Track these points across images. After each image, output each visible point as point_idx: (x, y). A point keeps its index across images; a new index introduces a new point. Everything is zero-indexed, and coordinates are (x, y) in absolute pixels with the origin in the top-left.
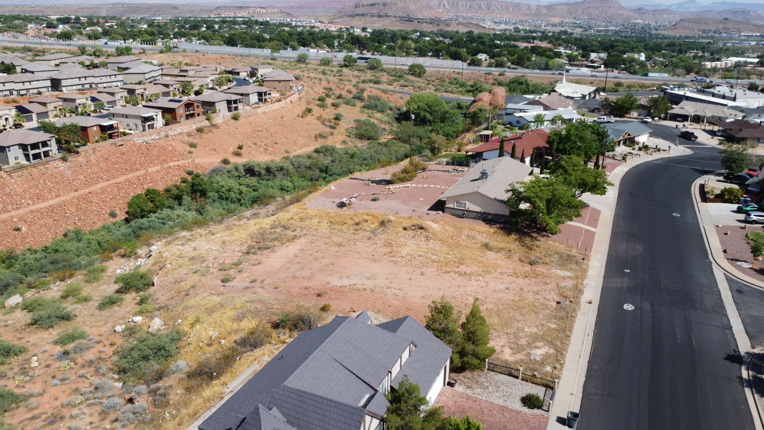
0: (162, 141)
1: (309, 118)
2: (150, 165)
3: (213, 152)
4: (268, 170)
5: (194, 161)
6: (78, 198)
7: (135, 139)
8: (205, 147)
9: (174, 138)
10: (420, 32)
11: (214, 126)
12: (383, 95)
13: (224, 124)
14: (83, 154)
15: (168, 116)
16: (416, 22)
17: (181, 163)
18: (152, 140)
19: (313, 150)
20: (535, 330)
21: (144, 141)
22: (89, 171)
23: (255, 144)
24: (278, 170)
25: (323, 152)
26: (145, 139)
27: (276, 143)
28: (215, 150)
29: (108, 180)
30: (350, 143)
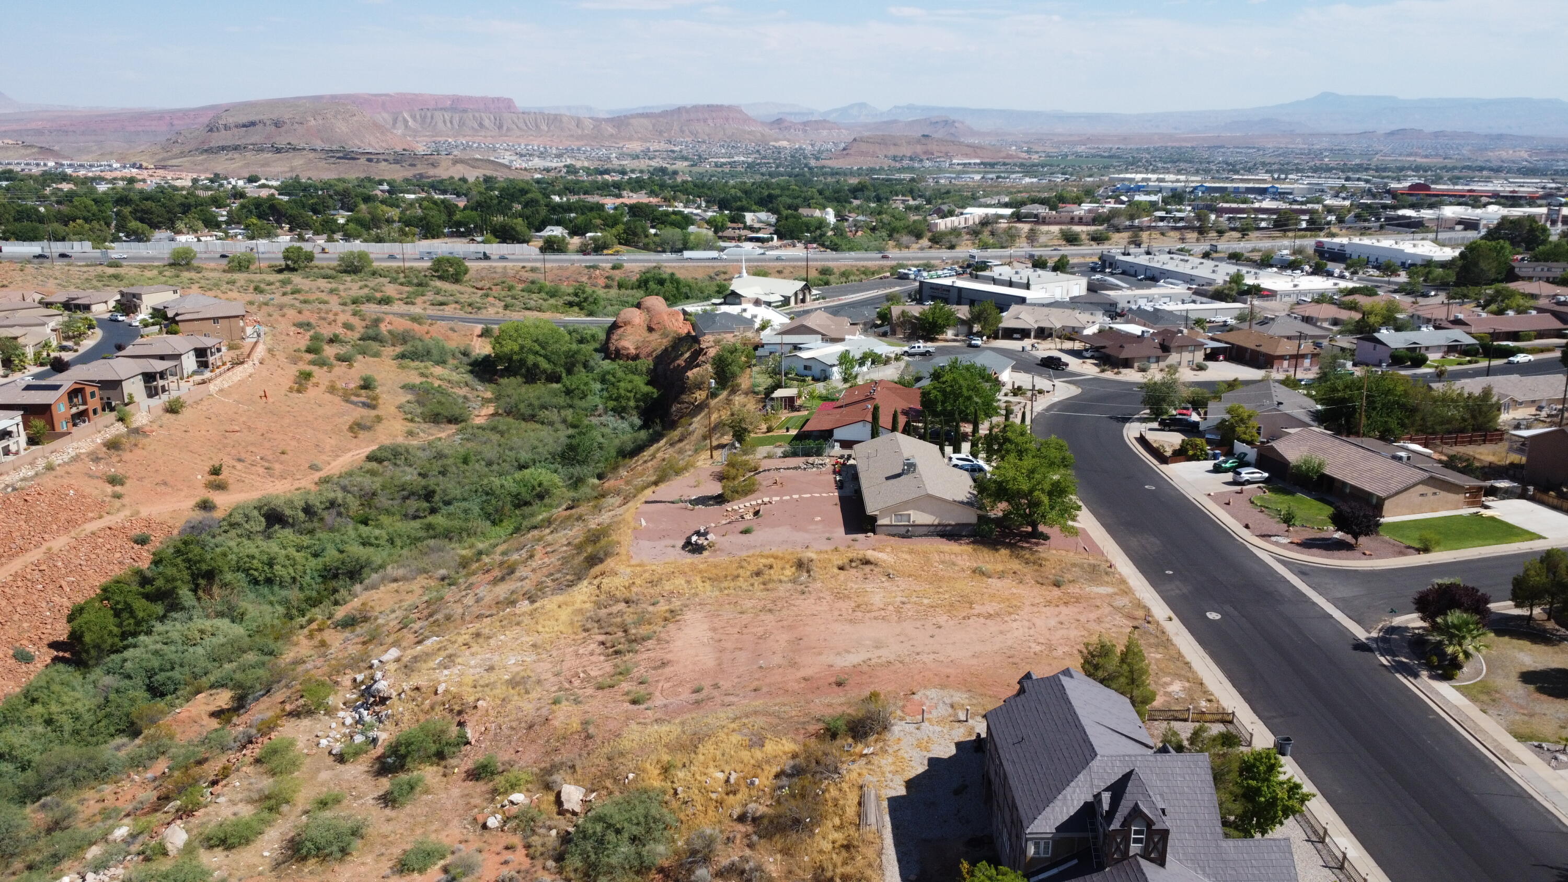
0: (45, 479)
1: (312, 393)
2: (46, 536)
3: (164, 489)
4: (308, 510)
5: (135, 514)
8: (140, 479)
9: (68, 468)
10: (388, 184)
11: (137, 431)
12: (416, 326)
13: (155, 427)
15: (38, 423)
16: (363, 160)
17: (107, 521)
18: (22, 480)
19: (364, 457)
21: (7, 486)
23: (240, 460)
24: (327, 508)
25: (388, 460)
26: (8, 479)
27: (283, 453)
28: (165, 484)
30: (421, 434)
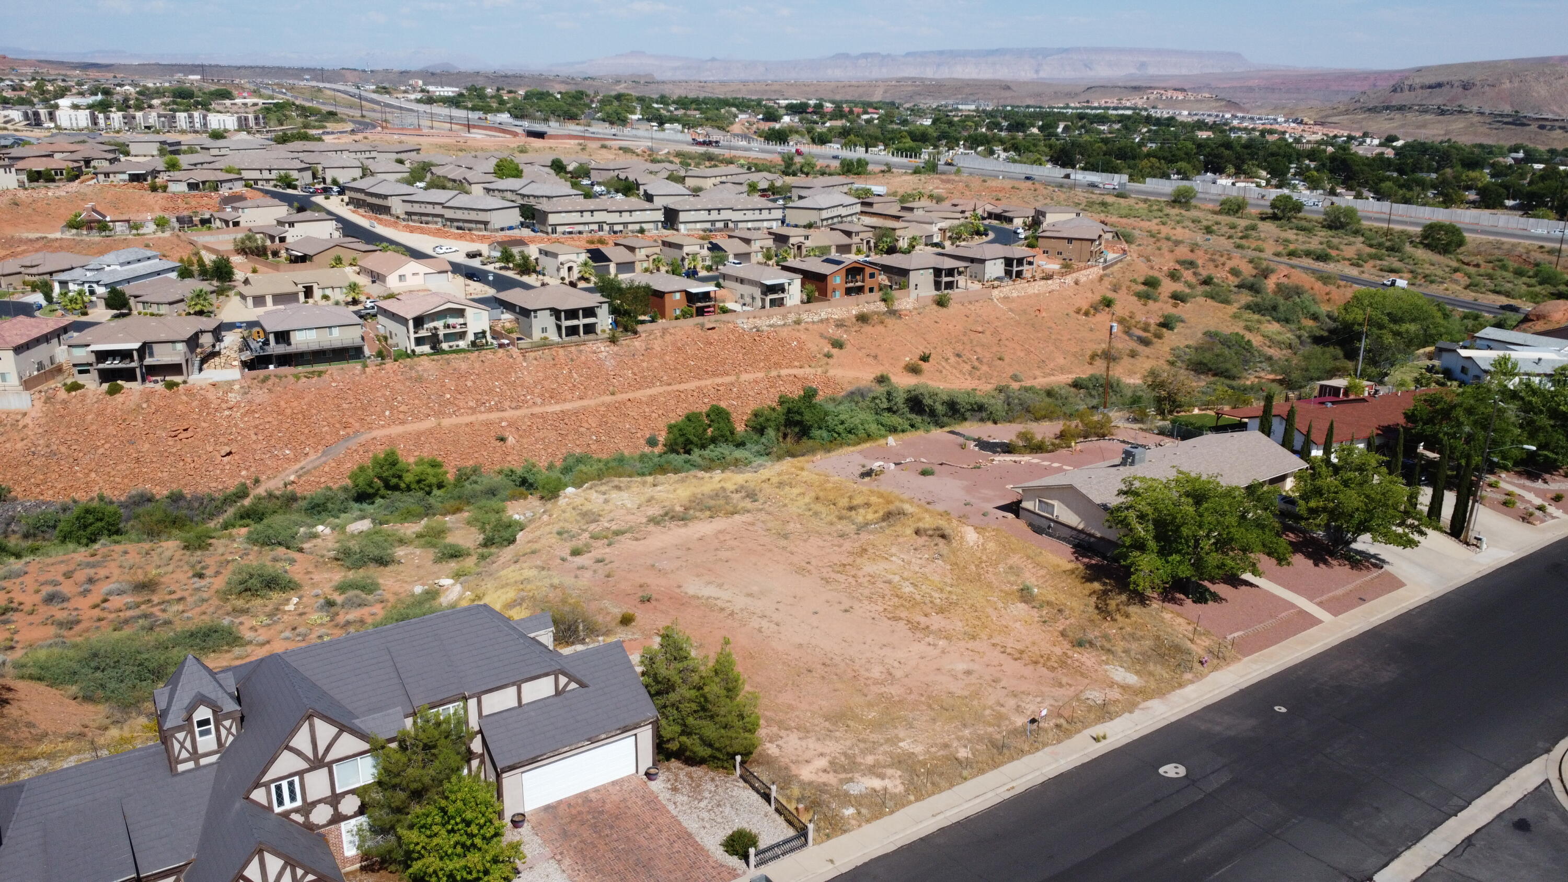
0: (785, 329)
1: (1103, 318)
2: (748, 368)
3: (870, 360)
5: (826, 372)
6: (608, 406)
7: (739, 321)
8: (860, 349)
9: (810, 327)
11: (893, 313)
12: (1318, 285)
13: (914, 313)
14: (644, 335)
15: (810, 287)
17: (803, 372)
18: (770, 326)
19: (1070, 381)
20: (919, 750)
21: (754, 327)
22: (645, 364)
23: (958, 355)
24: (973, 410)
25: (1087, 388)
26: (758, 322)
27: (1000, 359)
28: (875, 357)
29: (670, 384)
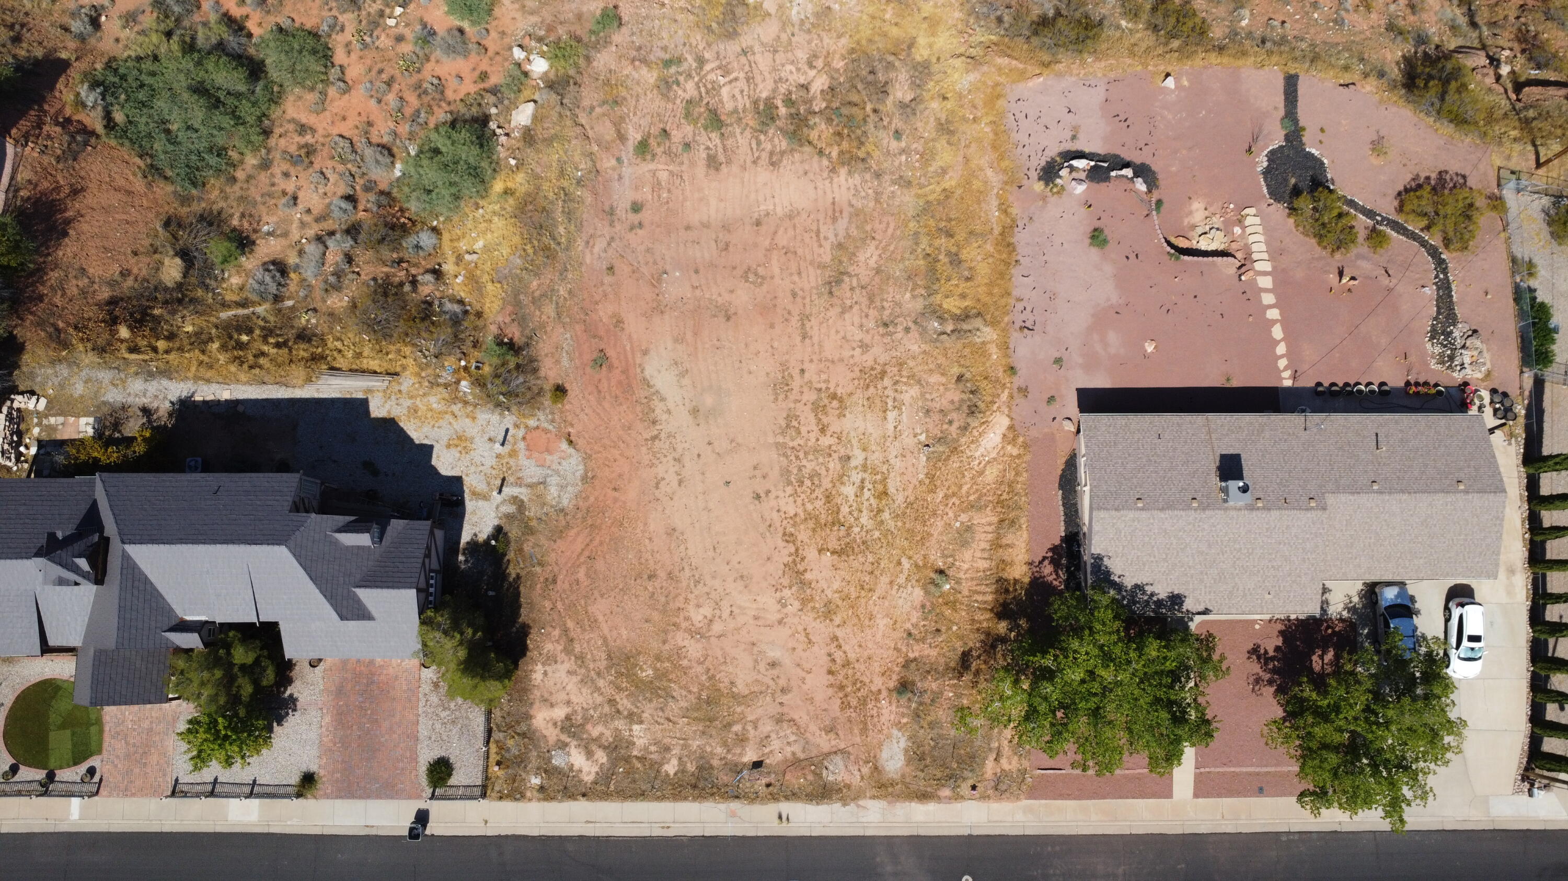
20: (640, 743)
